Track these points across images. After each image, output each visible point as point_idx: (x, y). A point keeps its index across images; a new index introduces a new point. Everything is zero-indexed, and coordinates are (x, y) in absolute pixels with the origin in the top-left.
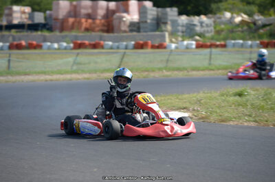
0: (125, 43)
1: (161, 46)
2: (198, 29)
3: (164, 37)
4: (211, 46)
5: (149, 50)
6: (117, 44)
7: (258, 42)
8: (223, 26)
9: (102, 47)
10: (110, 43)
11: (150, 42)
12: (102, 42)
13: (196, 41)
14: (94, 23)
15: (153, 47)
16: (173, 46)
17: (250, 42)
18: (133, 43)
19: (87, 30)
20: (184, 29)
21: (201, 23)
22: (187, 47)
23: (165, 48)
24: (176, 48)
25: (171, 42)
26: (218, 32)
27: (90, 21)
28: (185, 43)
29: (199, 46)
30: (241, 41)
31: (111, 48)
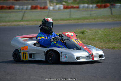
0: (25, 7)
1: (45, 8)
3: (46, 3)
4: (72, 7)
5: (39, 10)
6: (21, 7)
7: (95, 5)
9: (14, 9)
10: (18, 7)
11: (39, 6)
12: (13, 6)
13: (64, 5)
15: (41, 8)
16: (51, 8)
17: (91, 6)
18: (30, 6)
22: (59, 9)
23: (47, 9)
24: (53, 9)
25: (51, 6)
28: (58, 6)
29: (66, 8)
30: (86, 5)
31: (19, 9)
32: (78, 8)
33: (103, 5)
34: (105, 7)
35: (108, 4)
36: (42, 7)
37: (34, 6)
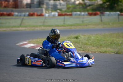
0: (24, 14)
1: (41, 15)
2: (59, 7)
3: (42, 11)
4: (66, 15)
5: (35, 17)
6: (20, 14)
7: (87, 13)
8: (70, 6)
9: (13, 15)
10: (16, 14)
11: (36, 13)
12: (12, 13)
13: (58, 12)
14: (8, 4)
15: (37, 15)
16: (47, 15)
17: (83, 13)
18: (27, 13)
19: (5, 7)
20: (52, 7)
21: (60, 4)
22: (54, 16)
23: (43, 16)
24: (49, 16)
25: (46, 13)
26: (68, 8)
27: (6, 3)
28: (53, 13)
29: (59, 15)
30: (79, 13)
31: (17, 16)
32: (71, 15)
33: (94, 12)
34: (95, 15)
35: (99, 13)
36: (39, 14)
37: (32, 13)
